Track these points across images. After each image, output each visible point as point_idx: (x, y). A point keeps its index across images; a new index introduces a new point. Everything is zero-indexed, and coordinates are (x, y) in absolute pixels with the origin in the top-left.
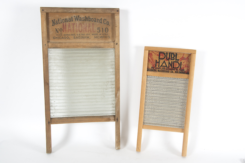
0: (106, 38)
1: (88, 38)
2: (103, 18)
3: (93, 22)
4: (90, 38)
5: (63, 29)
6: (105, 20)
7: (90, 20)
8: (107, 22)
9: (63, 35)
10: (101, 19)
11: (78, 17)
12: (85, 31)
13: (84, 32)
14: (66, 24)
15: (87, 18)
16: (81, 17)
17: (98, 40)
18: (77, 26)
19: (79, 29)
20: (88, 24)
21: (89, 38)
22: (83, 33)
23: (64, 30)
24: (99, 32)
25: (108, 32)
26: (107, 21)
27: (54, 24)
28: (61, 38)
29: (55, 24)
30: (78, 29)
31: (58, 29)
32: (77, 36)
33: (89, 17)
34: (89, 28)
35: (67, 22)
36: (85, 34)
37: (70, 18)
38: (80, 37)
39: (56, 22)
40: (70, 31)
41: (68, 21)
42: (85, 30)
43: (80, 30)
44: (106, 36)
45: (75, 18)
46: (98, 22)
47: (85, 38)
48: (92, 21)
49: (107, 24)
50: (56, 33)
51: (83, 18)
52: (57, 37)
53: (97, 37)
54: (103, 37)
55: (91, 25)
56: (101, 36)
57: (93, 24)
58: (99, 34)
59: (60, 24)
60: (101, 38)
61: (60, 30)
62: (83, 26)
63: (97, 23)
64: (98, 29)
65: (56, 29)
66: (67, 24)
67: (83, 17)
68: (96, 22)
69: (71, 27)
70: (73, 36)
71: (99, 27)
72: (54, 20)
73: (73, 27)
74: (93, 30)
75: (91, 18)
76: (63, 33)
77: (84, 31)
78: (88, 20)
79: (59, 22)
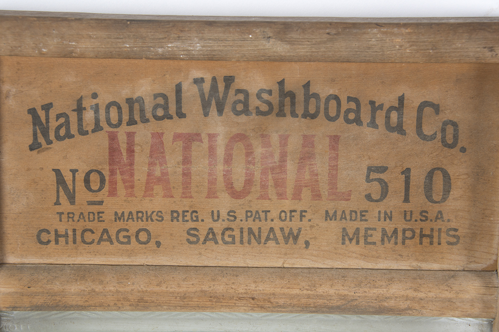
0: (426, 241)
1: (296, 238)
2: (414, 98)
3: (332, 128)
4: (307, 243)
5: (112, 172)
6: (428, 110)
7: (312, 110)
8: (445, 124)
9: (108, 216)
10: (401, 99)
11: (227, 87)
12: (272, 192)
13: (262, 197)
14: (130, 135)
15: (292, 95)
16: (243, 86)
17: (364, 256)
18: (212, 150)
19: (227, 175)
20: (295, 142)
21: (301, 241)
22: (258, 205)
23: (120, 185)
24: (375, 196)
25: (444, 199)
26: (446, 116)
27: (41, 140)
28: (96, 237)
29: (52, 136)
30: (220, 179)
31: (74, 172)
32: (209, 223)
33: (307, 86)
34: (300, 168)
35: (141, 126)
36: (274, 214)
37: (165, 97)
38: (237, 233)
39: (62, 120)
40: (158, 189)
41: (149, 115)
42: (277, 185)
43: (239, 185)
44: (427, 226)
45: (202, 95)
46: (373, 124)
47: (268, 239)
48: (333, 113)
49: (443, 140)
50: (57, 203)
51: (259, 96)
52: (62, 231)
53: (362, 233)
54: (409, 234)
55: (322, 146)
56: (389, 227)
57: (335, 140)
58: (375, 210)
59: (91, 136)
60: (389, 245)
61: (87, 181)
62: (259, 151)
63: (369, 134)
64: (374, 176)
65: (58, 172)
66: (137, 139)
67: (262, 91)
68: (358, 121)
69: (173, 163)
70: (181, 228)
71: (377, 163)
72: (47, 107)
73: (186, 161)
74: (333, 183)
75: (323, 95)
76: (112, 205)
77: (264, 187)
78: (300, 110)
79: (80, 120)
